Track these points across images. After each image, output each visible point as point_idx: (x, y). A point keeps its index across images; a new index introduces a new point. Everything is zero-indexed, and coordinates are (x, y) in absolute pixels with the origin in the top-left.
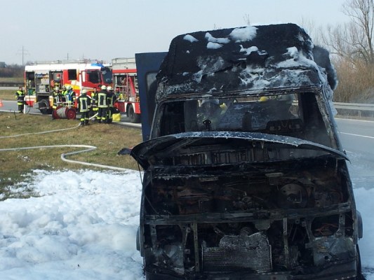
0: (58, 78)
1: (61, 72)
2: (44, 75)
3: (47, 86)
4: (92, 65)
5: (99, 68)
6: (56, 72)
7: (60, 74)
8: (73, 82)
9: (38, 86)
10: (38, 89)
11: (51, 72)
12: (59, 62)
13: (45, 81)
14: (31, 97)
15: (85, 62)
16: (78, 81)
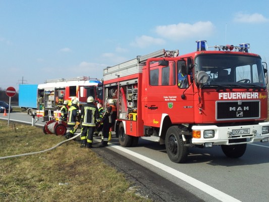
0: (62, 94)
1: (64, 89)
2: (51, 92)
3: (53, 102)
4: (90, 82)
5: (96, 84)
6: (60, 89)
7: (63, 91)
8: (73, 98)
9: (46, 102)
10: (46, 105)
11: (56, 89)
12: (63, 80)
13: (52, 98)
14: (41, 111)
15: (85, 79)
16: (77, 97)
